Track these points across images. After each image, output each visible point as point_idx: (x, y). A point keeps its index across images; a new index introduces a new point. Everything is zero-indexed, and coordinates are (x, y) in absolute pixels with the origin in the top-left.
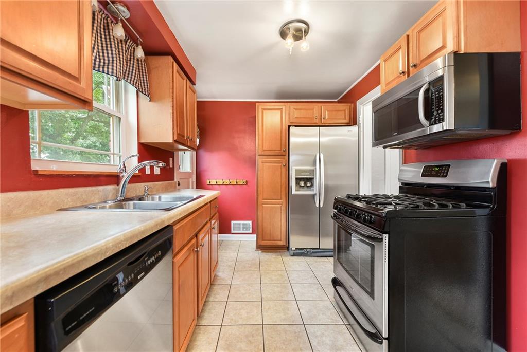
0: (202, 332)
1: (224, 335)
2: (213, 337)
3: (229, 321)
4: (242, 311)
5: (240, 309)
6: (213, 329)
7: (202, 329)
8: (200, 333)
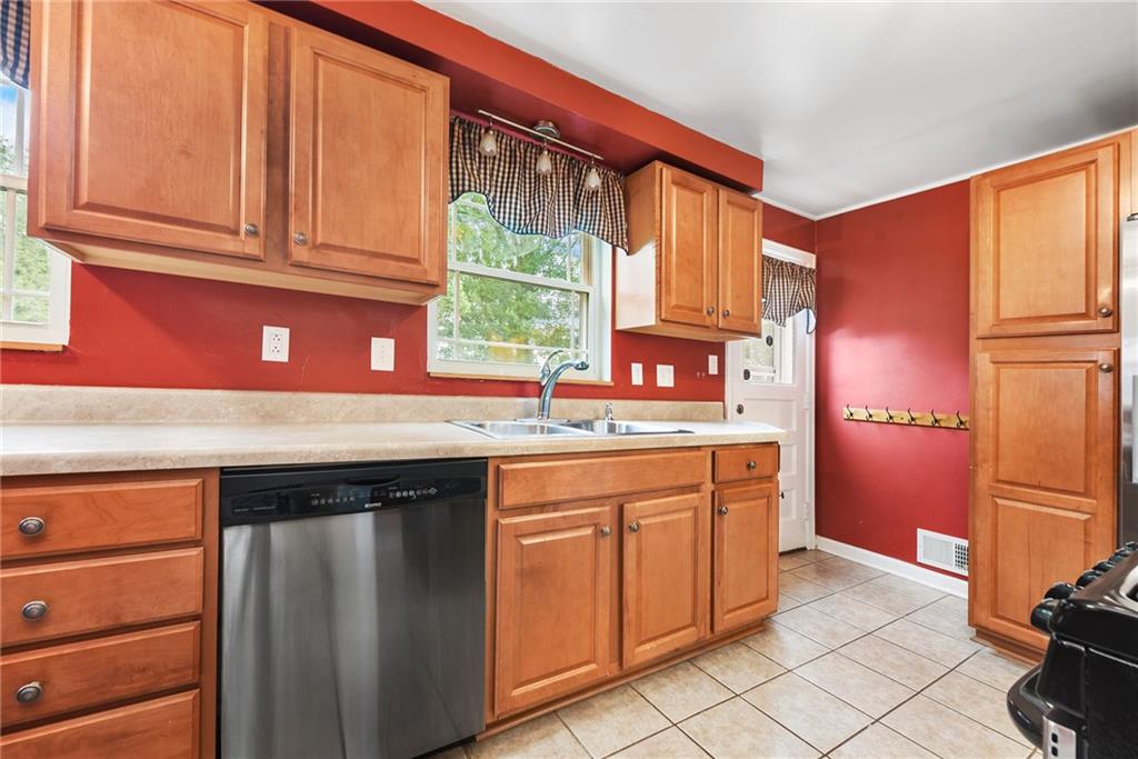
0: (630, 707)
1: (658, 743)
2: (637, 729)
3: (697, 729)
4: (746, 734)
5: (747, 729)
6: (654, 717)
7: (636, 704)
8: (627, 705)
